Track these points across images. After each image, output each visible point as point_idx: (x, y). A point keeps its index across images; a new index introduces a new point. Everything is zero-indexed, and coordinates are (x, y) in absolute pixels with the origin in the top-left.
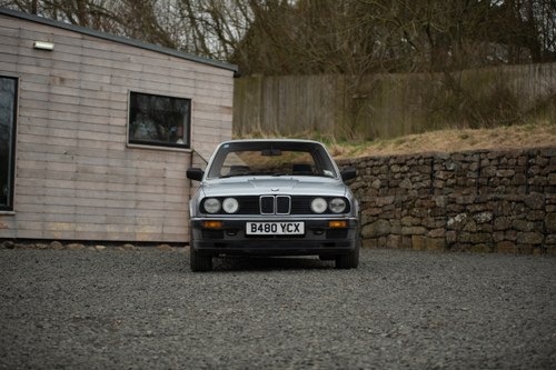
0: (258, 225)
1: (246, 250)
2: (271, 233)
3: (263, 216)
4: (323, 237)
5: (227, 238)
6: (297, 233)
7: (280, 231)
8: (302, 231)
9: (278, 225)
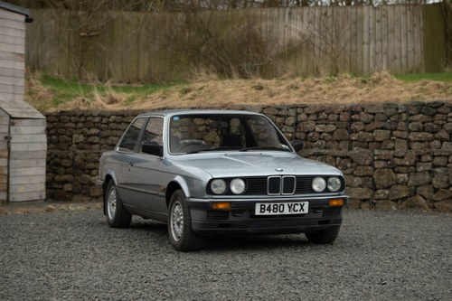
0: (267, 205)
1: (250, 230)
2: (278, 213)
3: (270, 197)
4: (319, 215)
5: (231, 219)
6: (302, 212)
7: (286, 212)
8: (306, 210)
9: (286, 204)
